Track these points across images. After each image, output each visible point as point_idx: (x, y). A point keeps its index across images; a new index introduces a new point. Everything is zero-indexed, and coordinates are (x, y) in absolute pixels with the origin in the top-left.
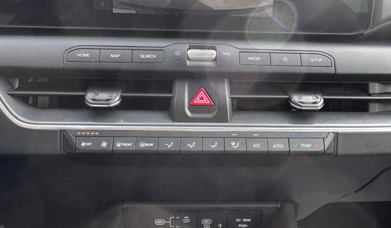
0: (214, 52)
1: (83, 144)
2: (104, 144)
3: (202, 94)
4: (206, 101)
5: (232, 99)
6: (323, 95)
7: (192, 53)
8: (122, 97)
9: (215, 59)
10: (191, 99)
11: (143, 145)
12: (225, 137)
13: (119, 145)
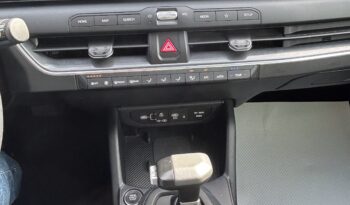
0: (176, 13)
1: (93, 84)
2: (106, 83)
3: (168, 44)
4: (172, 49)
5: (190, 46)
6: (252, 38)
7: (160, 15)
8: (114, 49)
9: (177, 19)
10: (161, 48)
11: (132, 82)
12: (186, 73)
13: (116, 83)
